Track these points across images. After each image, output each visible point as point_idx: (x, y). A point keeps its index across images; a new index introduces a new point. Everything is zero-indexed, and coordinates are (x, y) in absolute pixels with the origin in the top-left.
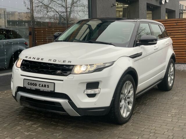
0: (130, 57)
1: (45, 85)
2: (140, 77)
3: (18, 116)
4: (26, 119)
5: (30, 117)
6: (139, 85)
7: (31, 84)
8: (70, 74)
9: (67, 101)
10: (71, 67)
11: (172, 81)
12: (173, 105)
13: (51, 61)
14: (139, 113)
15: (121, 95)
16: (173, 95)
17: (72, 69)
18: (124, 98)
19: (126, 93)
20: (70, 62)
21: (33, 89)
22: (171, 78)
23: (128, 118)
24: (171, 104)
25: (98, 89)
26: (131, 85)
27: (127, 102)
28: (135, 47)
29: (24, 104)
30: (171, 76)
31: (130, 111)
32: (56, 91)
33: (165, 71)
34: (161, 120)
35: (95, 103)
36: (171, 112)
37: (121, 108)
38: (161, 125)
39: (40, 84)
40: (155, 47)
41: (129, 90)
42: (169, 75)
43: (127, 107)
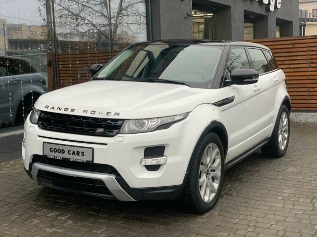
0: (214, 104)
1: (77, 152)
2: (231, 137)
3: (34, 203)
4: (48, 207)
5: (54, 204)
6: (230, 150)
7: (56, 151)
8: (118, 133)
9: (113, 177)
10: (119, 123)
11: (286, 142)
12: (287, 180)
13: (86, 112)
14: (231, 195)
15: (201, 166)
16: (286, 164)
17: (121, 126)
18: (206, 170)
19: (209, 162)
20: (118, 114)
21: (59, 158)
22: (284, 137)
23: (212, 204)
24: (283, 179)
25: (163, 157)
26: (217, 150)
27: (210, 177)
28: (222, 87)
29: (44, 183)
30: (283, 133)
31: (216, 192)
32: (95, 162)
33: (272, 125)
34: (267, 205)
35: (159, 180)
36: (282, 192)
37: (200, 186)
38: (266, 214)
39: (70, 151)
40: (256, 86)
41: (213, 158)
42: (279, 131)
43: (211, 186)
